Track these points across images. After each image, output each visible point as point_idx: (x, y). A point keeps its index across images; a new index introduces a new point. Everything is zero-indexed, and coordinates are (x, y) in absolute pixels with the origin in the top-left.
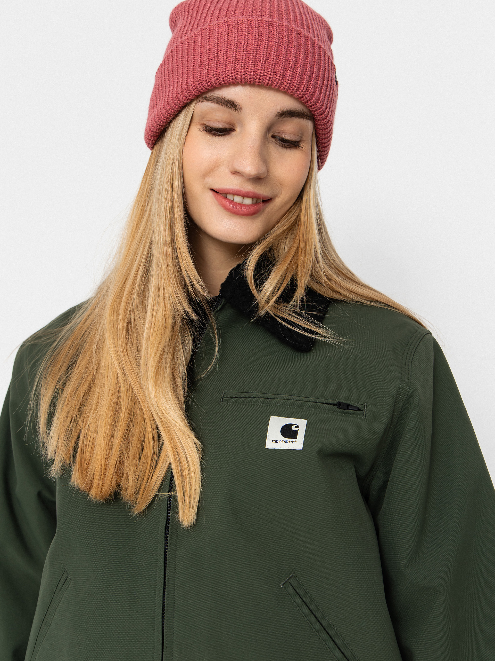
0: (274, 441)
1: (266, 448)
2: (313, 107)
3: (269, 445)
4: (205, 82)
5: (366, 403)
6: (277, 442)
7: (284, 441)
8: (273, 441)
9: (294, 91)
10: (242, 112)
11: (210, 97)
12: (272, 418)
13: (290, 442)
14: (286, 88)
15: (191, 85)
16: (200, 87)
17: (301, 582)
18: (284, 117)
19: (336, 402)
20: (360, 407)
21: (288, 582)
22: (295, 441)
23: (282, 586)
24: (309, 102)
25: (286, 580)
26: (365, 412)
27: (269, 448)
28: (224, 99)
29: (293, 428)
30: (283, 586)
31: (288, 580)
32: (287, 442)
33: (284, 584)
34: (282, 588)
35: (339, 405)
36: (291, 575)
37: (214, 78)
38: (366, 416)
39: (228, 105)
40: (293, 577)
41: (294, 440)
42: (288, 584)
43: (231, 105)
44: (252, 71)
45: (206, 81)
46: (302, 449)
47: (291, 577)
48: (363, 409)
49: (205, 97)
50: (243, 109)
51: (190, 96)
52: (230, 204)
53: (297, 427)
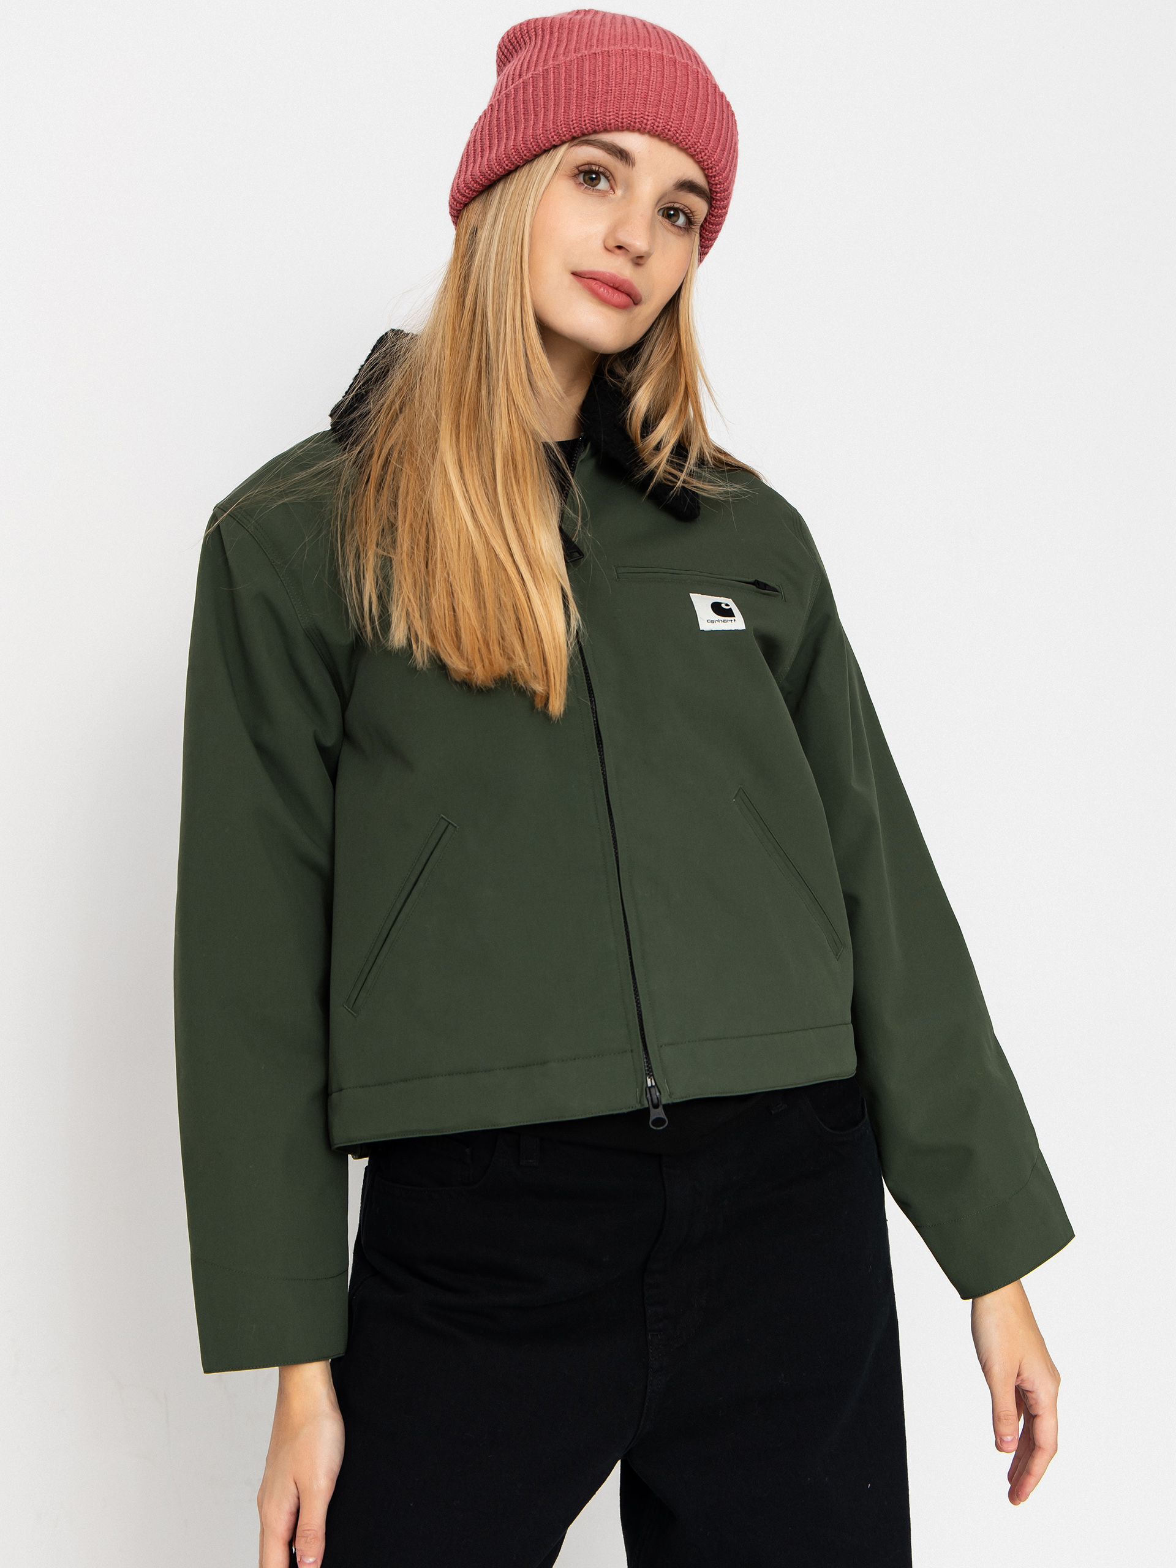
0: (706, 621)
1: (699, 630)
2: (718, 186)
4: (596, 120)
5: (781, 584)
6: (712, 622)
9: (705, 157)
10: (634, 168)
11: (595, 140)
14: (698, 150)
15: (572, 121)
16: (585, 125)
18: (681, 190)
19: (752, 580)
20: (777, 587)
21: (738, 795)
24: (717, 178)
26: (783, 594)
27: (702, 630)
28: (615, 146)
29: (724, 607)
31: (737, 793)
32: (724, 621)
34: (734, 801)
35: (757, 584)
36: (739, 787)
37: (610, 116)
39: (619, 155)
40: (741, 790)
42: (738, 797)
43: (622, 156)
44: (662, 117)
45: (597, 118)
47: (739, 790)
48: (780, 591)
49: (587, 140)
50: (636, 165)
51: (565, 136)
52: (600, 288)
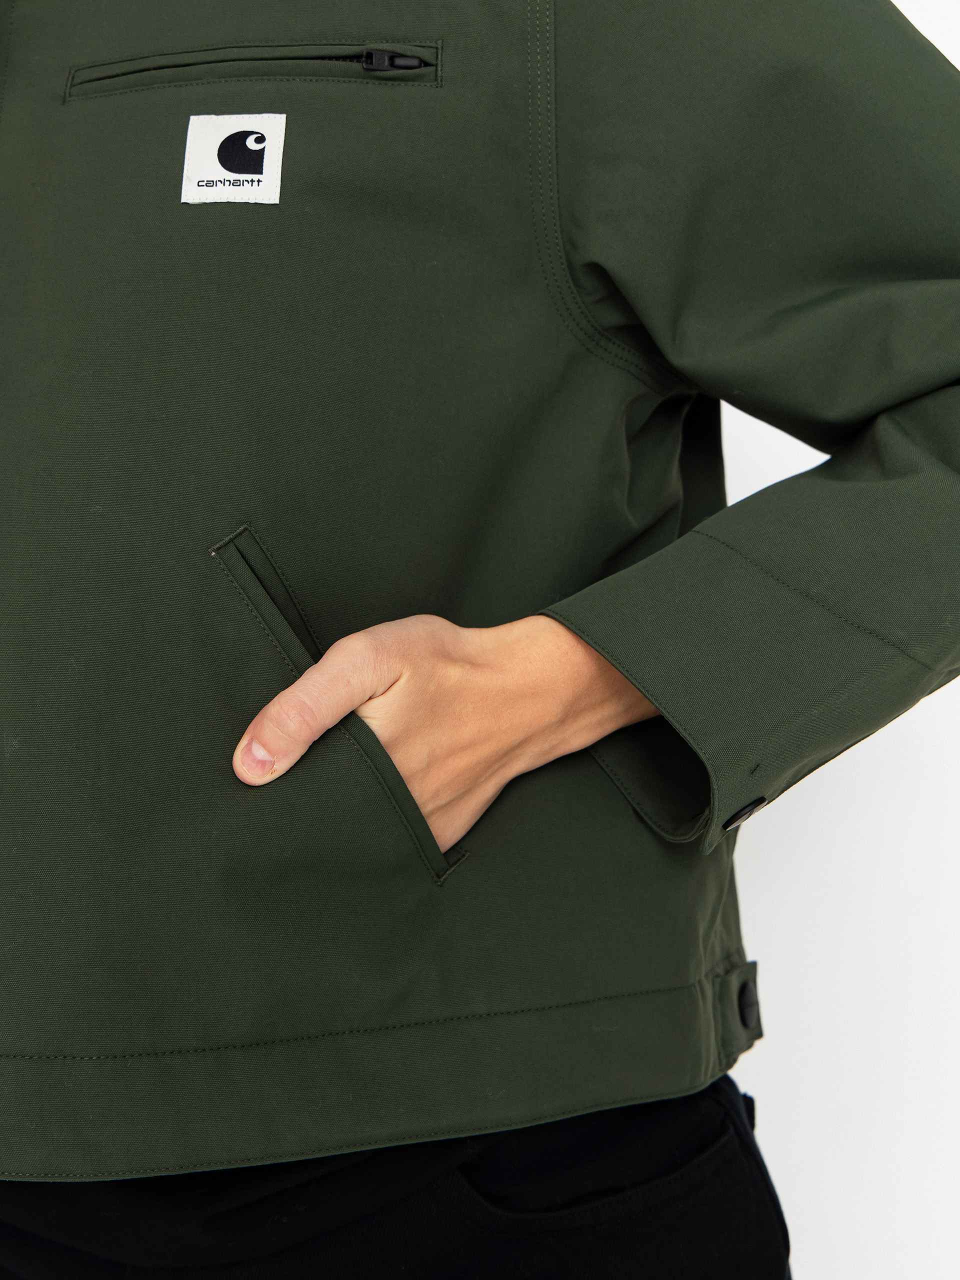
0: (204, 184)
1: (183, 201)
3: (191, 194)
5: (440, 42)
6: (210, 184)
7: (230, 181)
8: (200, 184)
12: (194, 120)
13: (246, 183)
17: (267, 549)
19: (361, 50)
20: (427, 54)
21: (232, 544)
22: (259, 181)
23: (213, 554)
25: (227, 539)
26: (439, 69)
27: (190, 201)
29: (251, 143)
30: (217, 553)
31: (232, 540)
32: (236, 183)
33: (219, 548)
34: (213, 558)
35: (368, 58)
36: (242, 528)
38: (441, 81)
40: (247, 533)
41: (255, 177)
42: (232, 548)
46: (277, 202)
47: (241, 534)
48: (434, 62)
53: (261, 139)
